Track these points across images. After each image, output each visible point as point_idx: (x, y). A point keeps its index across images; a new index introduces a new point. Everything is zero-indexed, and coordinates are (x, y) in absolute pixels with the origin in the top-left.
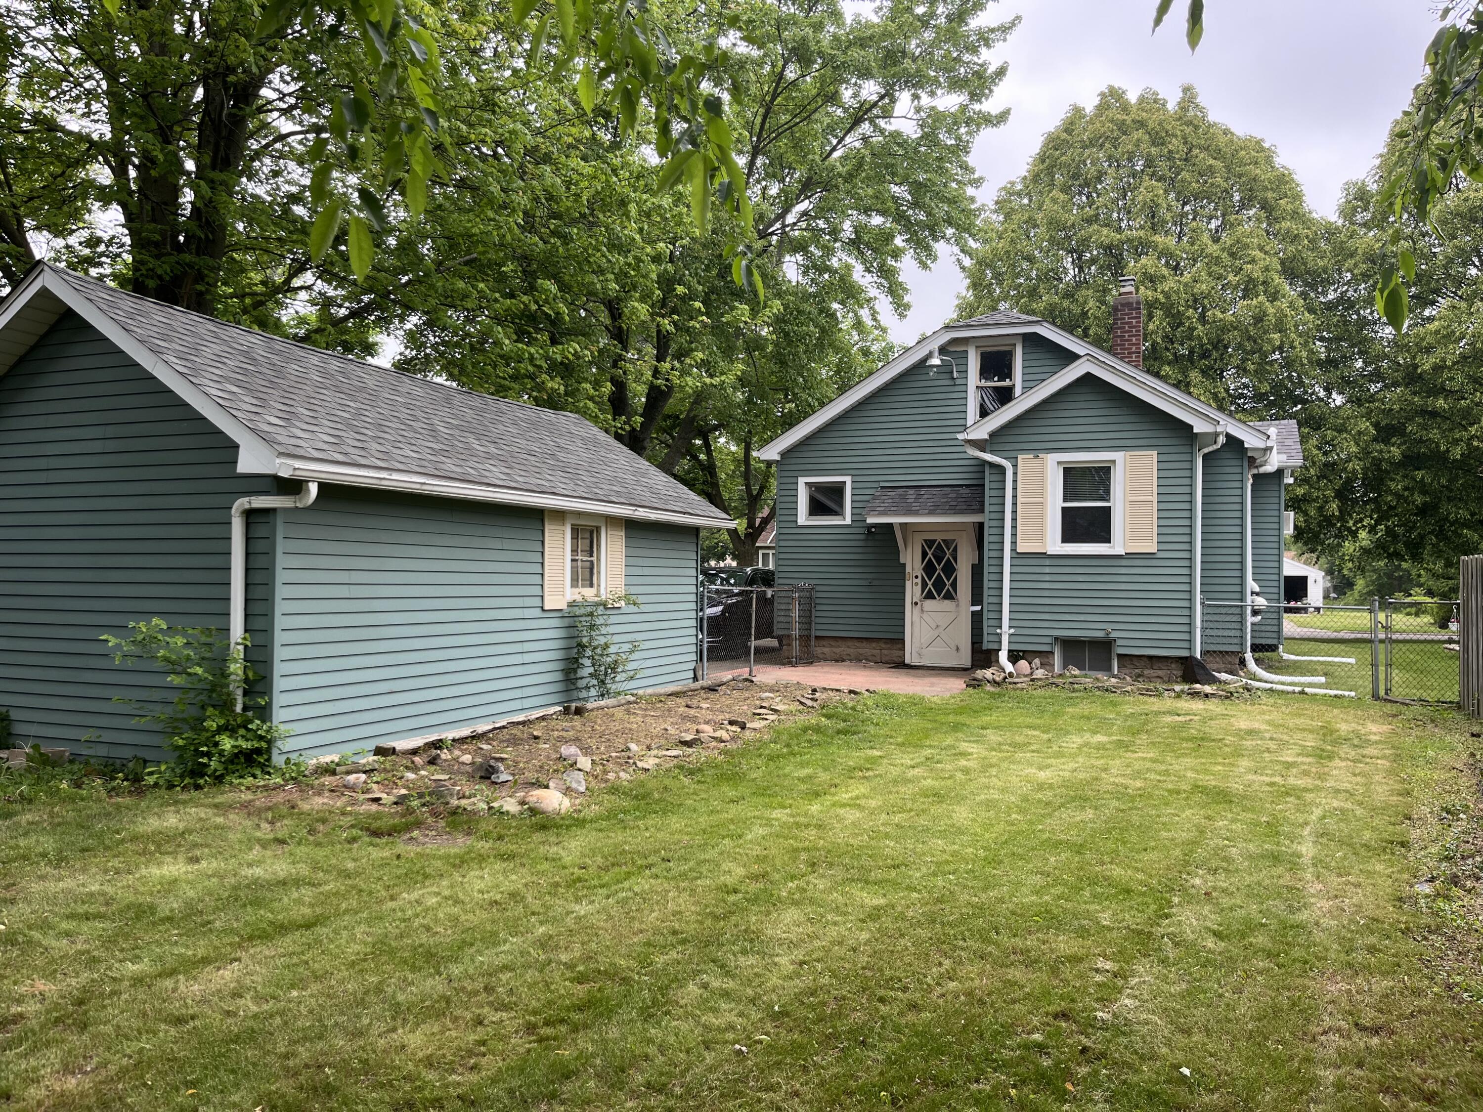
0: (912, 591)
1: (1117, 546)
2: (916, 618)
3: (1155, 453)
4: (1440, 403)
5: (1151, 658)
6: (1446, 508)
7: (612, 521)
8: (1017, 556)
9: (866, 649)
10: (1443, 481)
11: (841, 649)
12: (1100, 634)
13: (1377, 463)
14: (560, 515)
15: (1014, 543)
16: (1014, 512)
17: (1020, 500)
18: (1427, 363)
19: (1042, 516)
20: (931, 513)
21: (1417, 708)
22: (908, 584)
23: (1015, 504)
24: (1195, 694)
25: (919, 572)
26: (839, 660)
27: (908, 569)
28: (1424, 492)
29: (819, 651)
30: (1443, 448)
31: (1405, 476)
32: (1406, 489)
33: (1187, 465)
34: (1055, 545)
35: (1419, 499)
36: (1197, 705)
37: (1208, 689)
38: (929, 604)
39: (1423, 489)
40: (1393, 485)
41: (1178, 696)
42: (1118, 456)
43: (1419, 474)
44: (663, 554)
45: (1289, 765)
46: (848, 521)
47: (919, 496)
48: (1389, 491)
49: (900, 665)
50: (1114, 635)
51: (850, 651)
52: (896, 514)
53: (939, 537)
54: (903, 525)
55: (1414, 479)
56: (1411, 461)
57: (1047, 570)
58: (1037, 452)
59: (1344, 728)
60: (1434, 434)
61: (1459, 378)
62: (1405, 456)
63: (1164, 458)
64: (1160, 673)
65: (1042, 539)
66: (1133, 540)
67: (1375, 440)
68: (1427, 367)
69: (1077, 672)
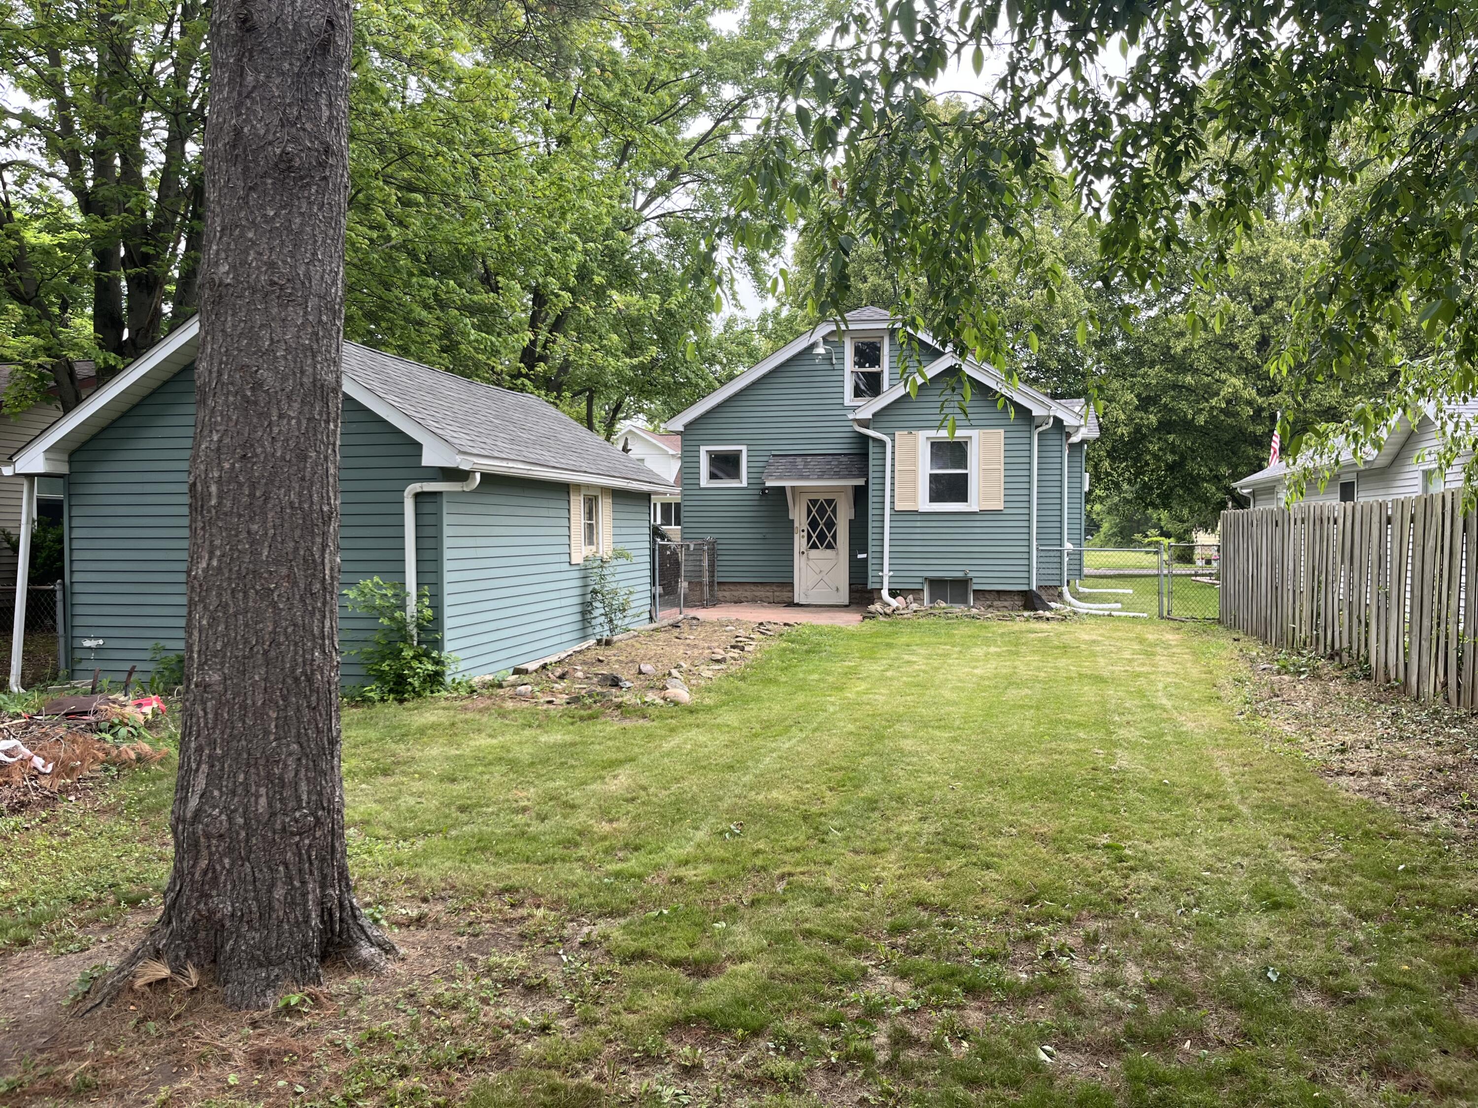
0: (800, 542)
1: (973, 504)
2: (803, 564)
3: (1002, 431)
4: (1189, 379)
5: (998, 592)
6: (1190, 466)
7: (605, 490)
8: (895, 513)
9: (761, 592)
10: (1189, 444)
11: (739, 593)
12: (961, 574)
13: (1138, 429)
14: (578, 487)
15: (892, 503)
16: (893, 478)
17: (897, 468)
18: (1178, 347)
19: (915, 481)
20: (820, 478)
21: (1191, 623)
22: (796, 537)
23: (893, 471)
24: (1039, 618)
25: (806, 527)
26: (738, 602)
27: (796, 524)
28: (1173, 452)
29: (720, 594)
30: (1190, 417)
31: (1160, 439)
32: (1160, 449)
33: (1027, 441)
34: (924, 504)
35: (1170, 458)
36: (1043, 626)
37: (1048, 614)
38: (814, 552)
39: (1173, 450)
40: (1151, 447)
41: (1027, 620)
42: (974, 433)
43: (1171, 438)
44: (631, 516)
45: (1130, 661)
46: (744, 484)
47: (806, 464)
48: (1148, 451)
49: (791, 604)
50: (970, 575)
51: (748, 594)
52: (790, 478)
53: (821, 497)
54: (793, 488)
55: (1166, 441)
56: (1165, 426)
57: (919, 524)
58: (910, 429)
59: (1151, 637)
60: (1184, 405)
61: (1204, 359)
62: (1159, 422)
63: (1009, 435)
64: (1006, 604)
65: (915, 500)
66: (985, 500)
67: (1137, 408)
68: (1179, 349)
69: (943, 605)
